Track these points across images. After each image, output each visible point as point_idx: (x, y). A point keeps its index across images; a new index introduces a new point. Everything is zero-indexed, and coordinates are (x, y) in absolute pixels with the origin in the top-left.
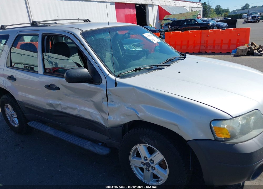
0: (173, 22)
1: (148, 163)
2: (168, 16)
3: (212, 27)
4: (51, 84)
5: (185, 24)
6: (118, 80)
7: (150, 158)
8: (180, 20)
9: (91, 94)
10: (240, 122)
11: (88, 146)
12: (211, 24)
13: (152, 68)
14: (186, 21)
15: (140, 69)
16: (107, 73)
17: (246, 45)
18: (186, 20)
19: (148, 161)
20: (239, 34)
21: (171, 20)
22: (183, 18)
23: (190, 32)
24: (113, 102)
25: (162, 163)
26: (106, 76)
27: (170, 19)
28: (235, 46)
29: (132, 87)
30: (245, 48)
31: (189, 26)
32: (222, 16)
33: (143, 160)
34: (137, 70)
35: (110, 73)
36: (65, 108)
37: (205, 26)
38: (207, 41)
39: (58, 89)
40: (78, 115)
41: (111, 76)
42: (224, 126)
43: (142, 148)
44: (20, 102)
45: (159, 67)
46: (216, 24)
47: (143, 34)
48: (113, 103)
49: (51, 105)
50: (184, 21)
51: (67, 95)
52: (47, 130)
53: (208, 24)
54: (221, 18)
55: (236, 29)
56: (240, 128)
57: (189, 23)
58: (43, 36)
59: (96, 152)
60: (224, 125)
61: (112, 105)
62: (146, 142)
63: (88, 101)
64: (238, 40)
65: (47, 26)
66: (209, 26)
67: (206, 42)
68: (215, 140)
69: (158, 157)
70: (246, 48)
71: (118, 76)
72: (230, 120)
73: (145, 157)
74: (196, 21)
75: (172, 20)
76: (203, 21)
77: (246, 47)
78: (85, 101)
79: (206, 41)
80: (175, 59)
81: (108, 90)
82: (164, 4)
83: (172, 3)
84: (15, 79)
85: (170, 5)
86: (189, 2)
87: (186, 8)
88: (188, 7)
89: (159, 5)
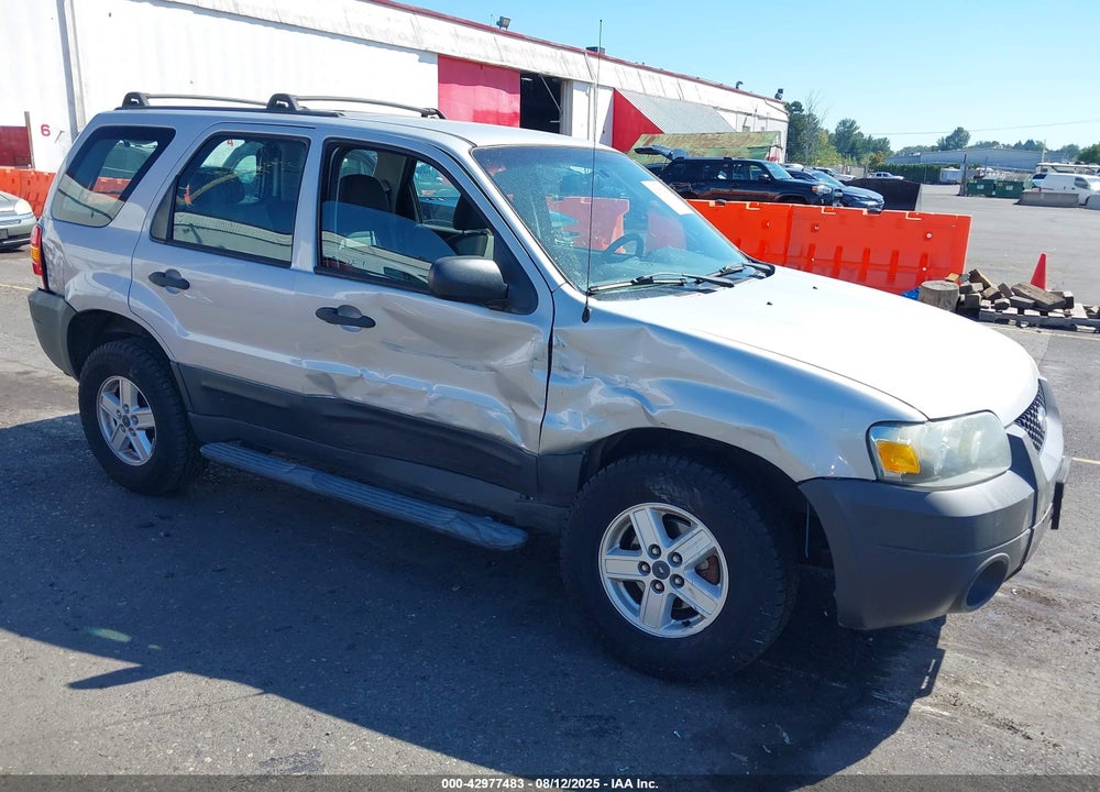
0: (674, 162)
1: (662, 564)
2: (652, 139)
3: (827, 199)
4: (343, 307)
5: (721, 177)
6: (593, 302)
7: (671, 550)
8: (697, 157)
9: (491, 344)
10: (945, 439)
11: (445, 521)
12: (822, 187)
13: (682, 284)
14: (727, 164)
15: (650, 281)
16: (559, 280)
17: (953, 277)
18: (727, 160)
19: (664, 558)
20: (929, 236)
21: (667, 152)
22: (711, 154)
23: (748, 208)
24: (566, 369)
25: (705, 565)
26: (553, 290)
27: (663, 151)
28: (914, 278)
29: (638, 327)
30: (949, 289)
31: (735, 187)
32: (860, 165)
33: (645, 557)
34: (642, 281)
35: (567, 282)
36: (379, 394)
37: (800, 192)
38: (812, 247)
39: (368, 323)
40: (429, 415)
41: (567, 288)
42: (903, 441)
43: (644, 519)
44: (185, 367)
45: (700, 287)
46: (840, 191)
47: (643, 182)
48: (566, 375)
49: (324, 379)
50: (716, 165)
51: (397, 348)
52: (286, 473)
53: (810, 186)
54: (857, 173)
55: (921, 215)
56: (944, 457)
57: (735, 176)
58: (329, 146)
59: (478, 539)
60: (908, 437)
61: (563, 379)
62: (664, 497)
63: (474, 369)
64: (925, 256)
65: (333, 115)
66: (814, 194)
67: (805, 255)
68: (878, 480)
69: (700, 541)
70: (952, 289)
71: (589, 294)
72: (921, 426)
73: (654, 546)
74: (765, 170)
75: (669, 156)
76: (793, 174)
77: (952, 287)
78: (464, 367)
79: (807, 250)
80: (741, 271)
81: (558, 331)
82: (636, 86)
83: (670, 88)
84: (185, 285)
85: (663, 95)
86: (736, 90)
87: (722, 113)
88: (732, 111)
89: (618, 87)
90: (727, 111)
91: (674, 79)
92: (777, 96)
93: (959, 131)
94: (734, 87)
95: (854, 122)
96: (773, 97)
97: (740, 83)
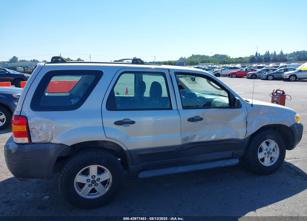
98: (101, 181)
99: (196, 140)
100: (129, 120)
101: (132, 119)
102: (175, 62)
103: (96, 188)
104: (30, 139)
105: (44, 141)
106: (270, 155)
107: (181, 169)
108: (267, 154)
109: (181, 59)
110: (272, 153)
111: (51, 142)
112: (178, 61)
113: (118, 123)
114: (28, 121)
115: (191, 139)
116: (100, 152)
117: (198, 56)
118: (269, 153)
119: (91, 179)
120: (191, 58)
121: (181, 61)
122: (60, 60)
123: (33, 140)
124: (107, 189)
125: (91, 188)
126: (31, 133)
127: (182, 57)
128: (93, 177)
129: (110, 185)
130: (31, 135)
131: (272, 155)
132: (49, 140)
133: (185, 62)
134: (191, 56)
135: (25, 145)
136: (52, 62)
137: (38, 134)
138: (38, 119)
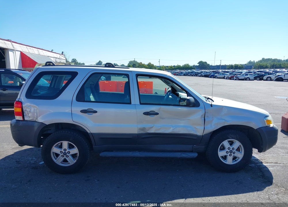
4: (151, 111)
7: (232, 147)
19: (231, 149)
20: (145, 86)
33: (227, 150)
39: (157, 114)
42: (269, 119)
49: (143, 129)
61: (208, 119)
68: (266, 126)
69: (237, 144)
82: (27, 51)
83: (36, 51)
84: (96, 112)
85: (34, 53)
86: (52, 52)
87: (50, 58)
88: (52, 57)
89: (22, 51)
90: (51, 57)
91: (36, 49)
92: (62, 53)
93: (100, 61)
94: (51, 51)
95: (76, 59)
96: (61, 54)
97: (53, 50)
98: (71, 154)
99: (152, 131)
100: (93, 110)
101: (95, 109)
102: (242, 66)
103: (67, 158)
104: (23, 117)
105: (32, 120)
106: (232, 154)
107: (137, 154)
108: (229, 153)
109: (250, 62)
110: (236, 153)
111: (36, 121)
112: (246, 64)
113: (83, 111)
114: (23, 105)
115: (148, 130)
116: (69, 132)
117: (269, 60)
118: (231, 152)
119: (63, 152)
120: (261, 61)
121: (249, 65)
122: (51, 64)
123: (26, 119)
124: (75, 161)
125: (63, 158)
126: (24, 113)
127: (250, 61)
128: (65, 150)
129: (77, 158)
130: (24, 115)
131: (236, 155)
132: (35, 119)
133: (253, 66)
134: (261, 59)
135: (20, 121)
136: (46, 65)
137: (28, 114)
138: (29, 104)
